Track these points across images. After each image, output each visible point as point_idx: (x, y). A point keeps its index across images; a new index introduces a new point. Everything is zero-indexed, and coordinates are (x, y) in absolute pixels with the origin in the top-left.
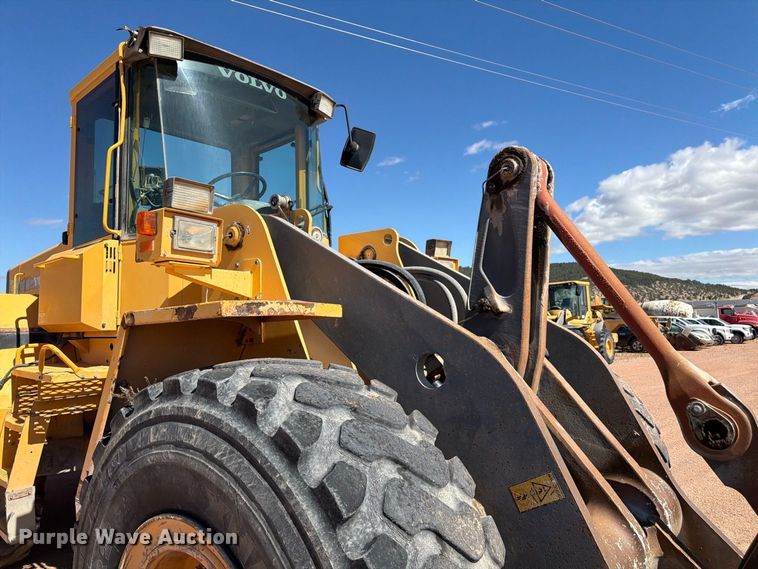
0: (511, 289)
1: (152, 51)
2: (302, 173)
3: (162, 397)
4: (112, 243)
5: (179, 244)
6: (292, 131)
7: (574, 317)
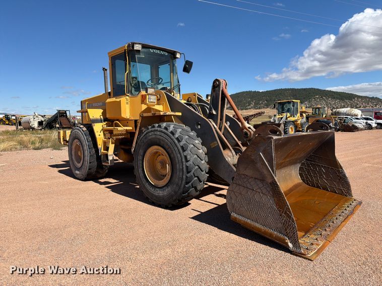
0: (216, 110)
1: (135, 49)
2: (172, 74)
3: (158, 127)
4: (127, 97)
5: (150, 101)
6: (169, 61)
7: (291, 116)
